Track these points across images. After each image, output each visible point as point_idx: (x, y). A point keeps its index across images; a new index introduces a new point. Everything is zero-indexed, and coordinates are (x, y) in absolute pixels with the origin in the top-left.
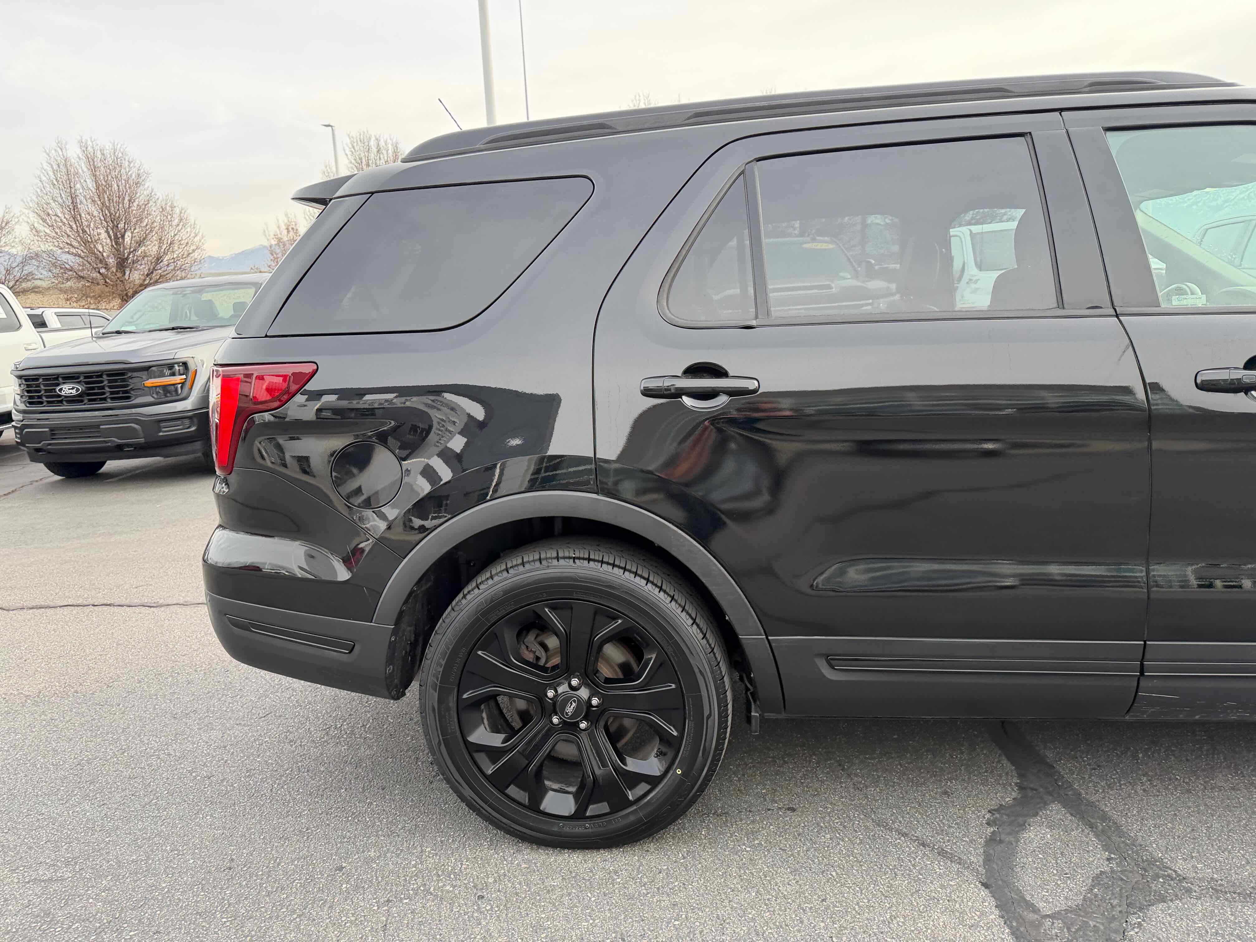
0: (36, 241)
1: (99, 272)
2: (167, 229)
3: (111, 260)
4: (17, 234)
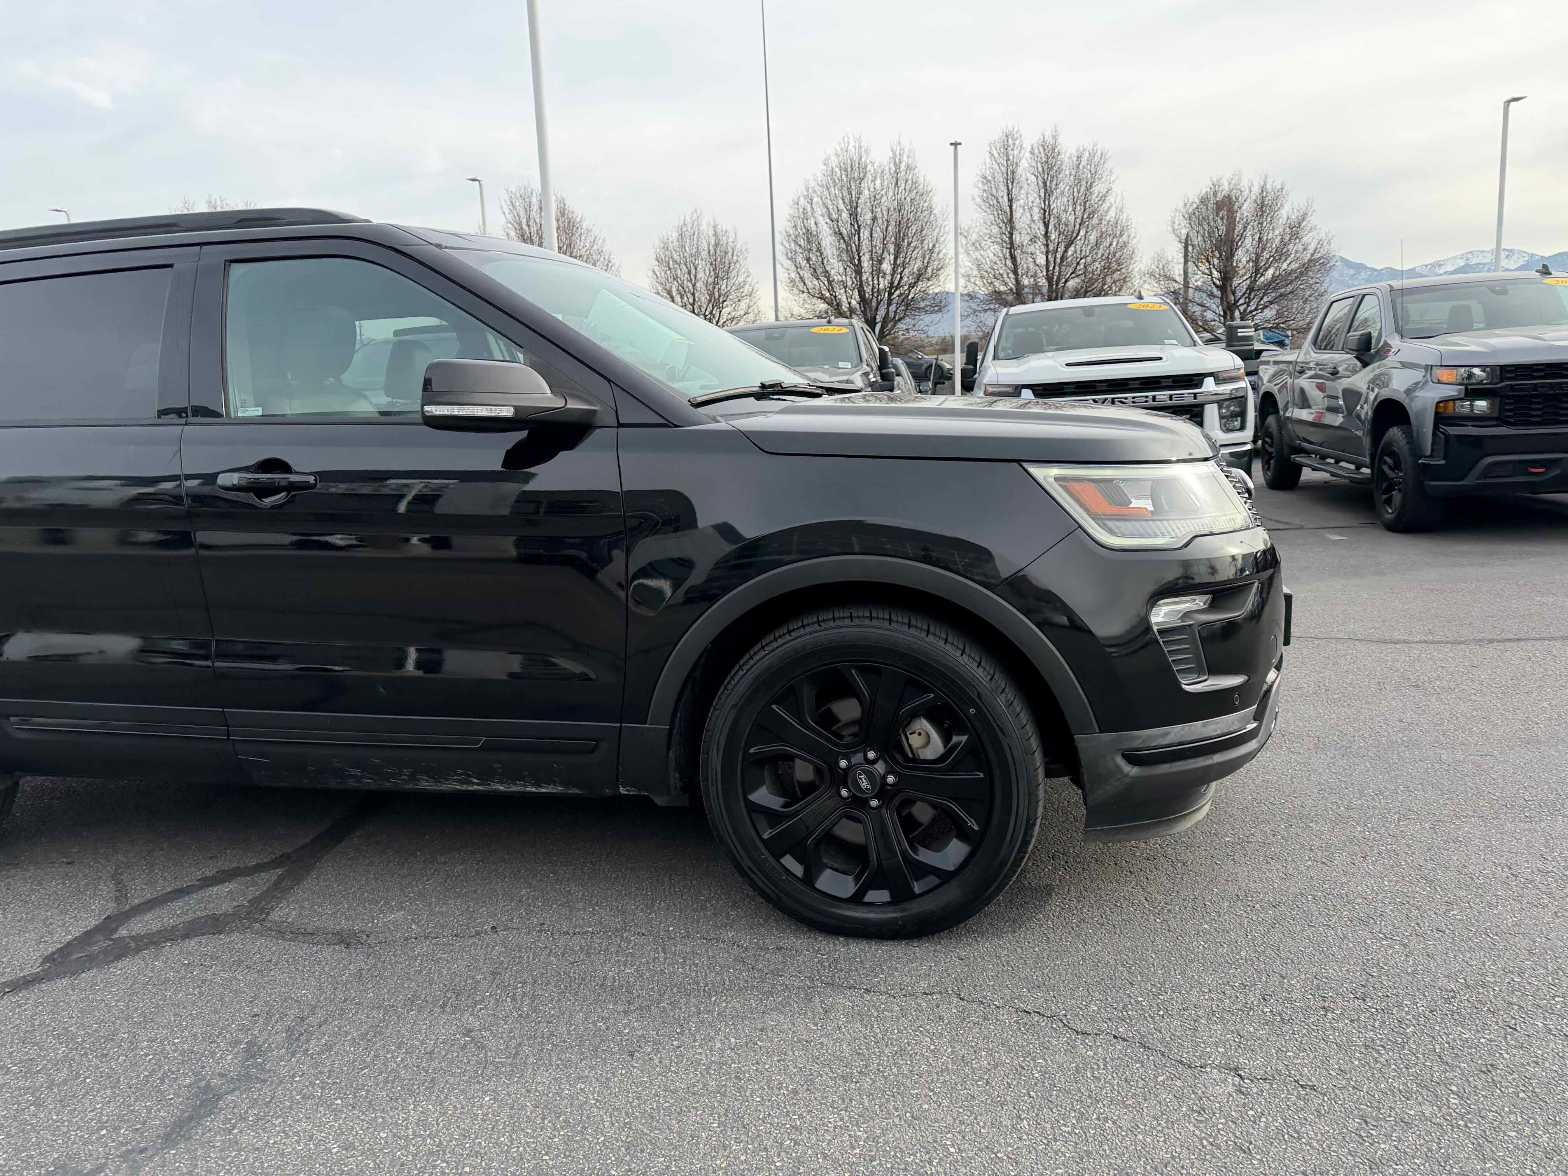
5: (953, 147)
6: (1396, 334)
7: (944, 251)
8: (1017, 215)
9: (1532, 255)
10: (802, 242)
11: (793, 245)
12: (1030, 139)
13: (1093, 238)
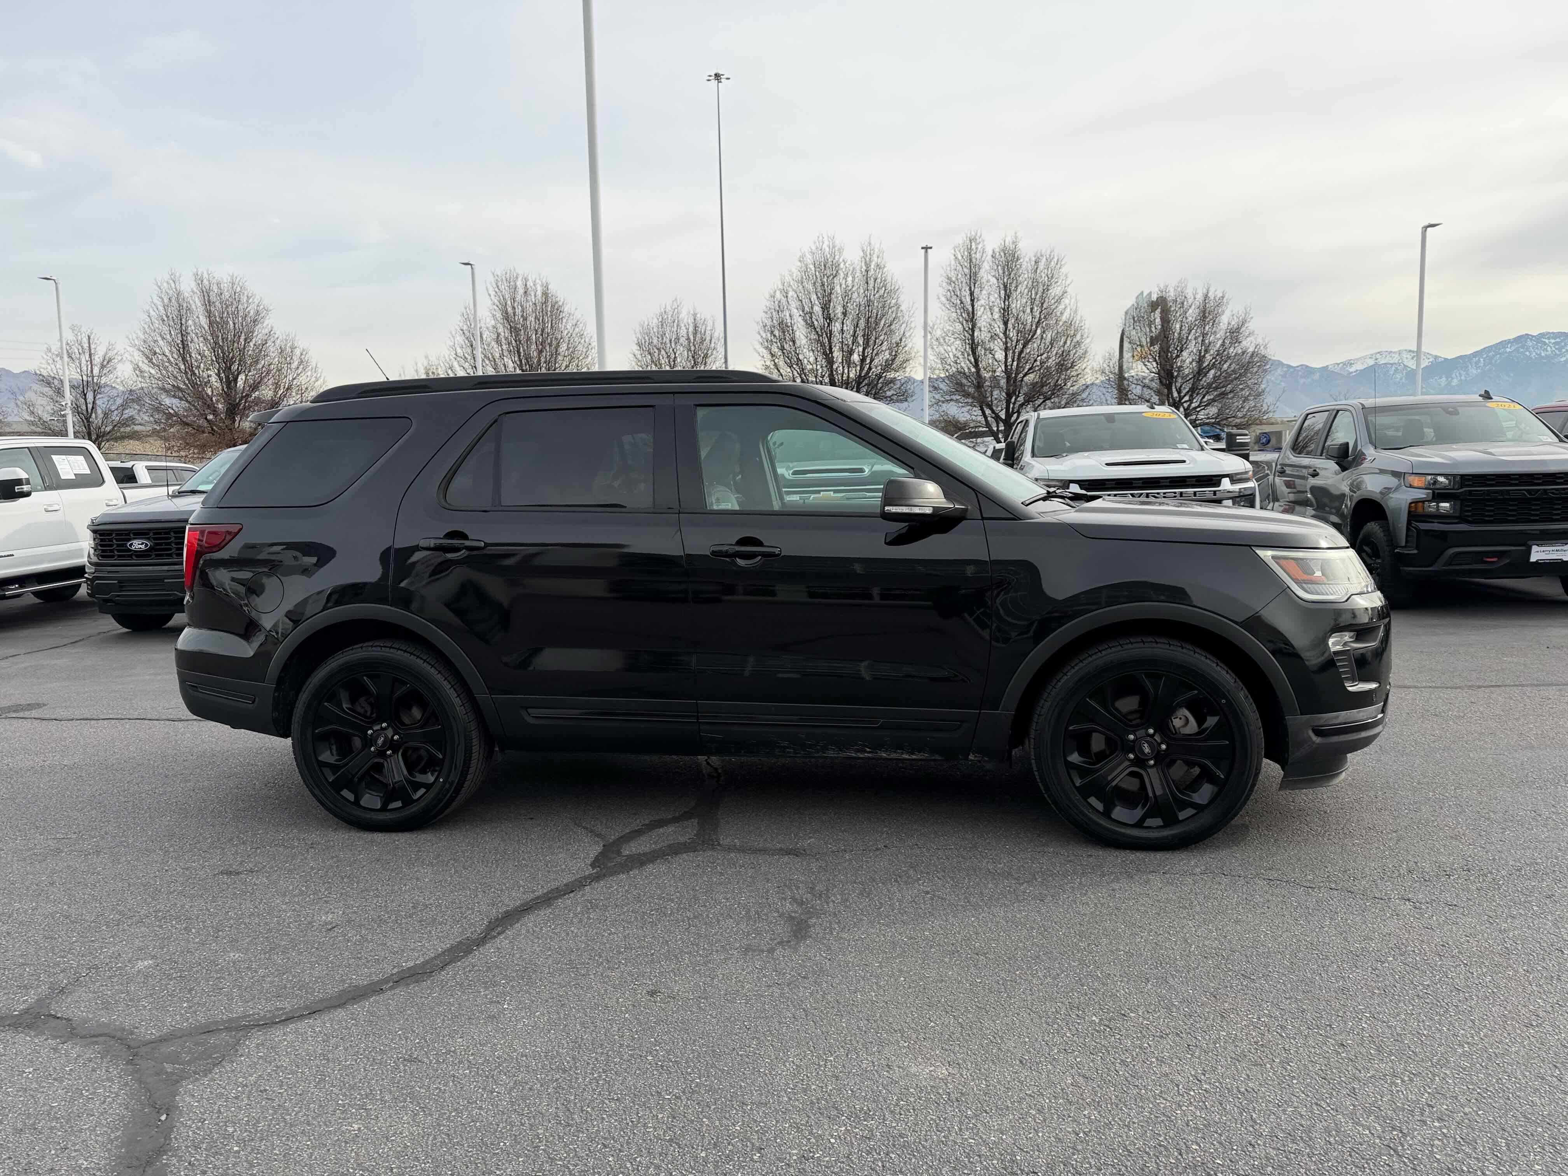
0: (138, 382)
1: (206, 418)
2: (285, 373)
3: (220, 406)
4: (119, 374)
5: (923, 251)
6: (1370, 445)
7: (910, 345)
8: (979, 313)
9: (1436, 357)
10: (777, 333)
11: (769, 335)
12: (991, 244)
13: (1048, 336)
